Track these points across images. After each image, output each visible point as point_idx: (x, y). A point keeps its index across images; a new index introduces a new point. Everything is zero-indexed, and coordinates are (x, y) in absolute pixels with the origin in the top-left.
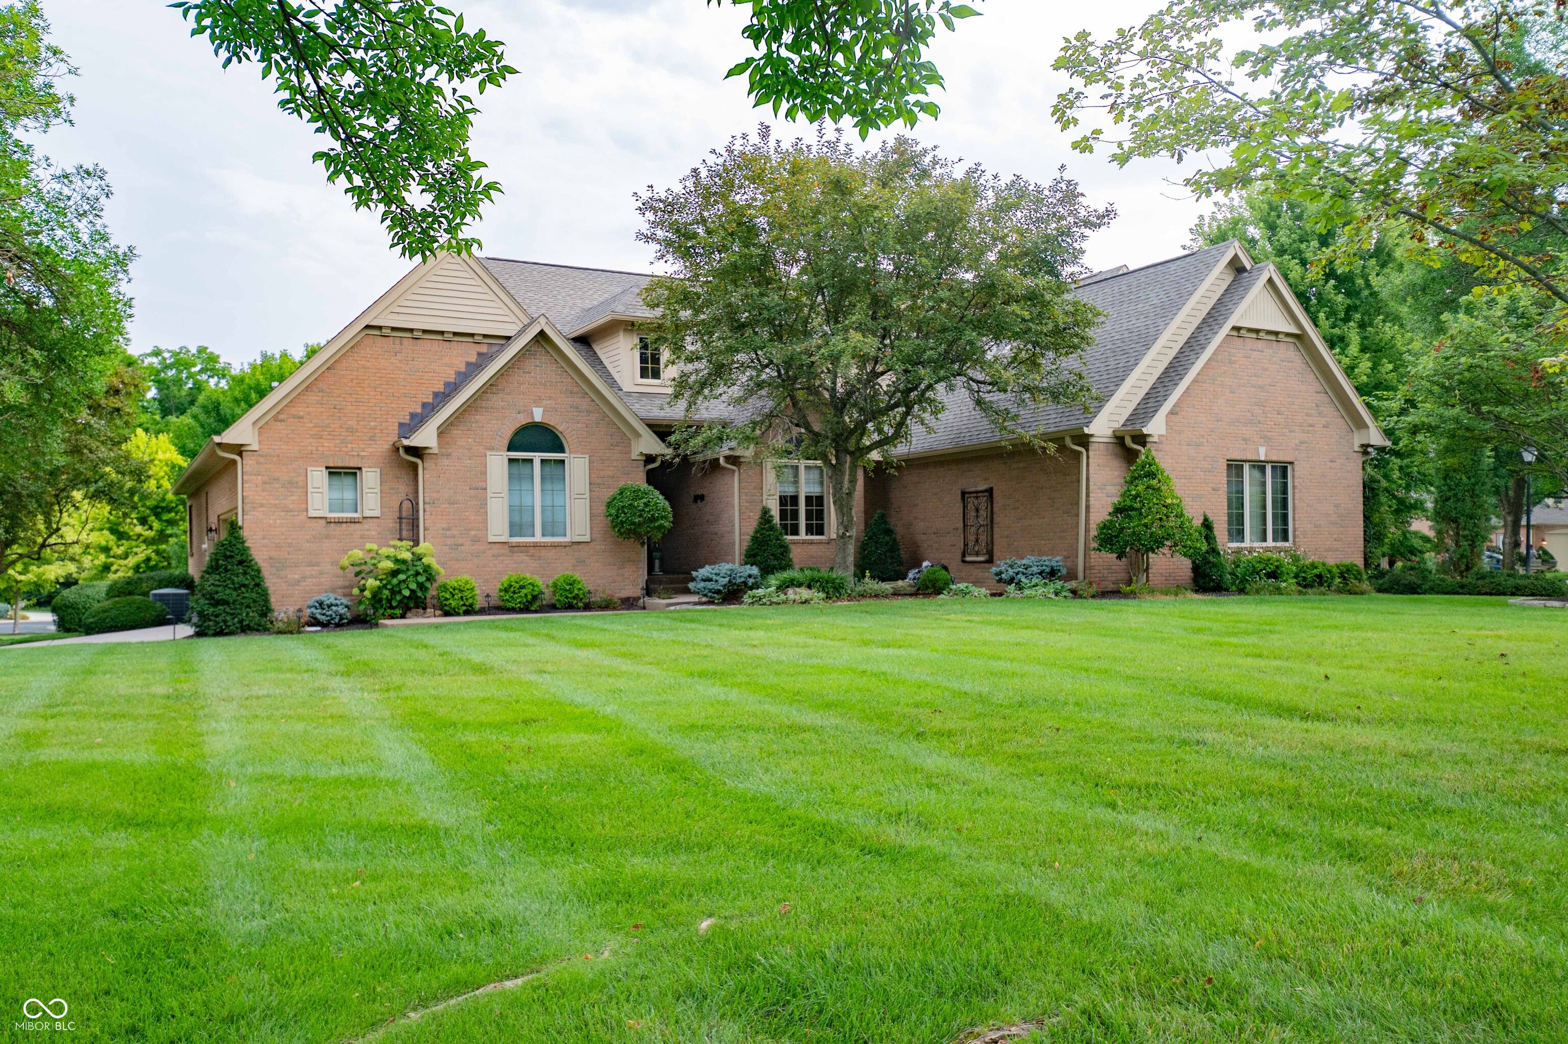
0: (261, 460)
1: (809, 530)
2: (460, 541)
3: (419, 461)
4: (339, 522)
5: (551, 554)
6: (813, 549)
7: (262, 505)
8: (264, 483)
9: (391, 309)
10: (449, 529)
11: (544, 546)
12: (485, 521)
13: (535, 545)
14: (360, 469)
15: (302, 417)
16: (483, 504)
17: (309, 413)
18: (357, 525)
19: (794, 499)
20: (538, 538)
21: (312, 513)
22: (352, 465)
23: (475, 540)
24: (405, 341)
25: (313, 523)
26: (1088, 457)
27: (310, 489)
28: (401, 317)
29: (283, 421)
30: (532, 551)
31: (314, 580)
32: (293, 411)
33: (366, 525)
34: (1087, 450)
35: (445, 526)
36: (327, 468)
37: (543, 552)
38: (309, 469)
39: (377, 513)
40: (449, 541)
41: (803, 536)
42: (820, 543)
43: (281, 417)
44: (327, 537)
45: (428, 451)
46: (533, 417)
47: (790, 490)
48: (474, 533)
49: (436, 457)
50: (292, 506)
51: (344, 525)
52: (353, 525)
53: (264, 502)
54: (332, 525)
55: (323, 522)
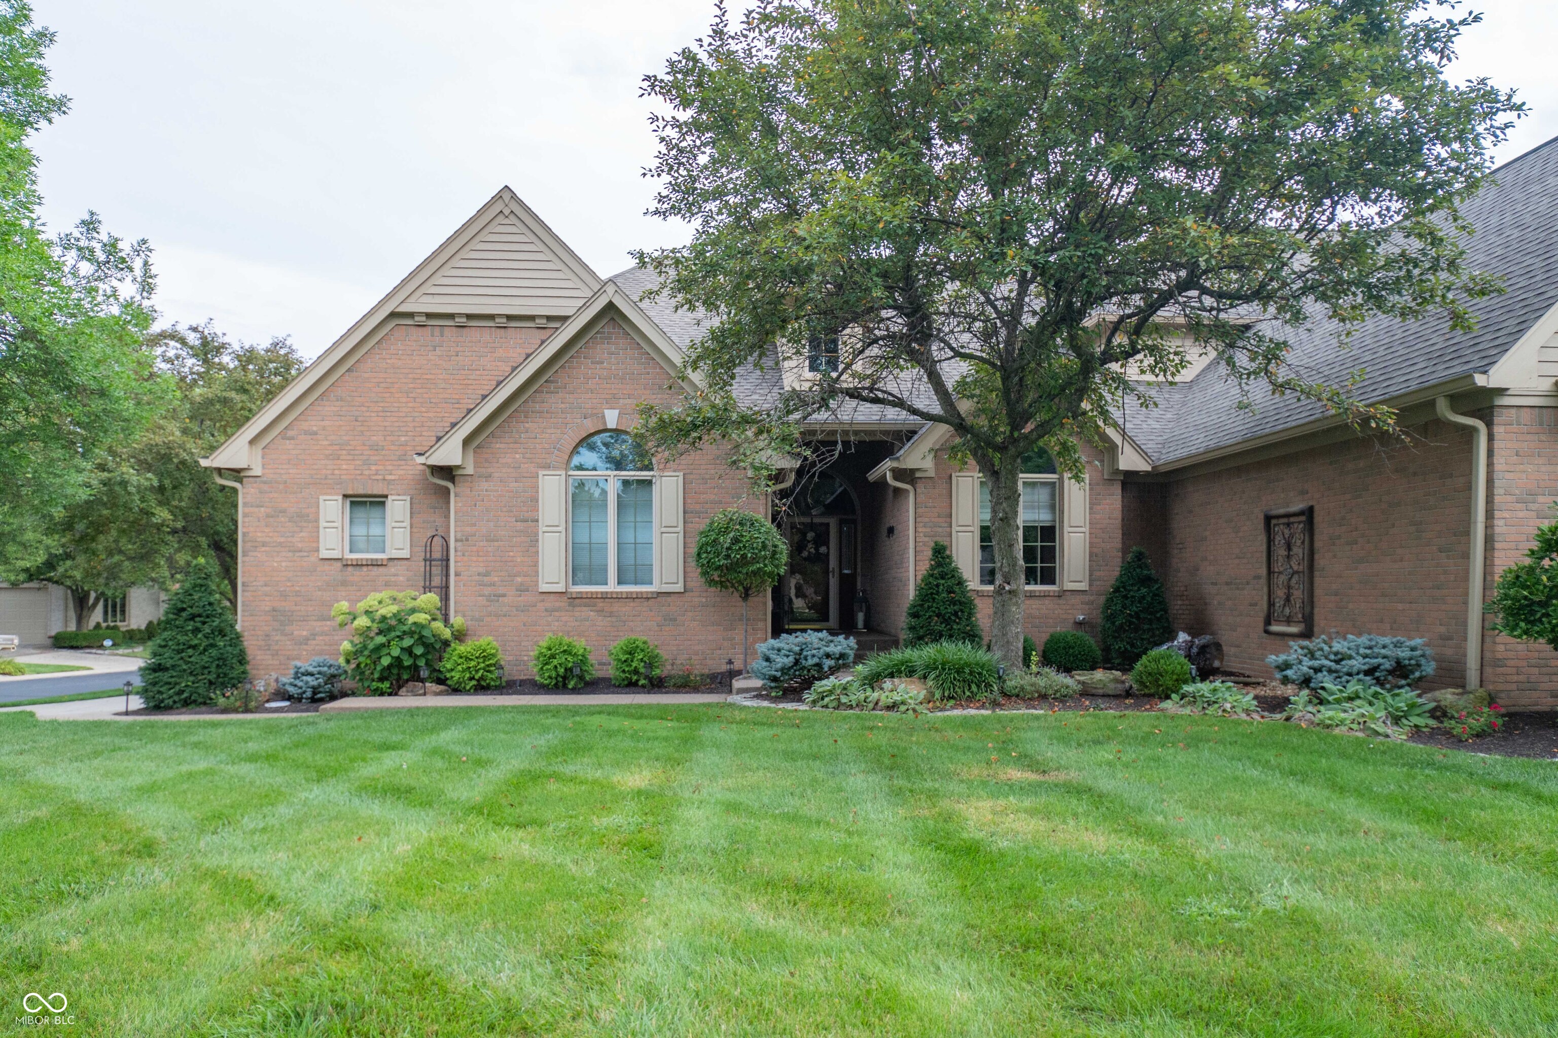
0: (265, 487)
1: (1030, 576)
2: (501, 590)
3: (450, 485)
4: (358, 565)
5: (626, 608)
7: (264, 544)
8: (268, 516)
9: (423, 290)
10: (487, 574)
12: (536, 564)
13: (605, 597)
14: (386, 496)
15: (316, 433)
16: (534, 541)
17: (324, 428)
18: (381, 569)
20: (612, 586)
21: (324, 554)
22: (375, 492)
23: (522, 589)
24: (447, 331)
25: (326, 567)
26: (1491, 438)
27: (322, 524)
28: (438, 299)
29: (292, 438)
30: (600, 604)
31: (327, 638)
32: (305, 426)
33: (392, 569)
34: (1489, 424)
35: (481, 570)
36: (345, 496)
37: (616, 607)
38: (322, 498)
39: (406, 554)
40: (487, 591)
42: (1045, 595)
43: (290, 433)
44: (344, 583)
45: (460, 472)
46: (605, 423)
48: (519, 579)
49: (469, 479)
50: (300, 545)
51: (365, 569)
52: (375, 568)
53: (268, 539)
54: (350, 569)
55: (339, 564)
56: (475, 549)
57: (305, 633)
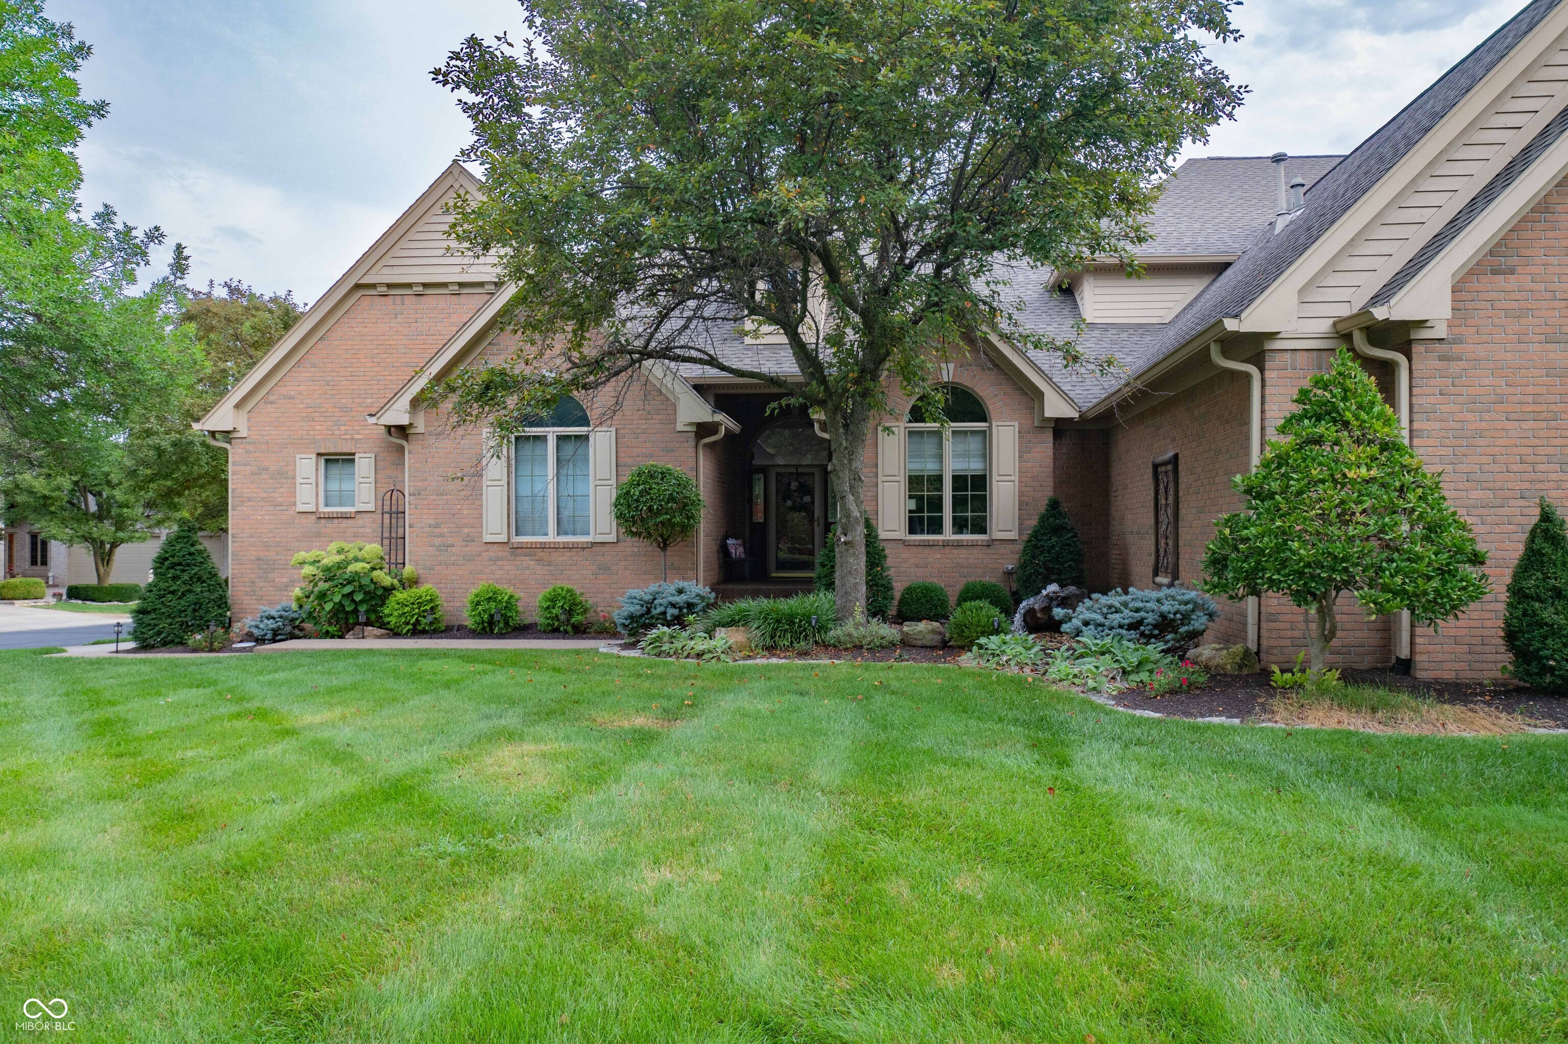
0: (251, 448)
1: (960, 525)
2: (450, 541)
3: (404, 443)
4: (330, 518)
5: (563, 558)
6: (963, 554)
7: (250, 499)
8: (253, 474)
9: (384, 262)
10: (437, 526)
11: (554, 547)
12: (480, 516)
13: (543, 547)
14: (354, 454)
15: (293, 398)
16: (479, 494)
17: (300, 393)
18: (350, 521)
19: (937, 480)
20: (552, 537)
21: (301, 508)
22: (345, 450)
23: (469, 540)
24: (407, 301)
25: (303, 519)
27: (299, 480)
28: (397, 270)
29: (272, 403)
30: (540, 553)
32: (282, 391)
33: (360, 521)
35: (432, 522)
36: (320, 455)
37: (555, 556)
38: (298, 456)
39: (371, 507)
40: (438, 541)
41: (948, 534)
42: (973, 545)
43: (272, 398)
44: (318, 535)
45: (412, 431)
47: (929, 467)
48: (466, 530)
49: (421, 437)
50: (280, 500)
51: (336, 521)
52: (345, 521)
53: (253, 495)
54: (323, 521)
55: (313, 518)
56: (425, 502)
57: (285, 580)
